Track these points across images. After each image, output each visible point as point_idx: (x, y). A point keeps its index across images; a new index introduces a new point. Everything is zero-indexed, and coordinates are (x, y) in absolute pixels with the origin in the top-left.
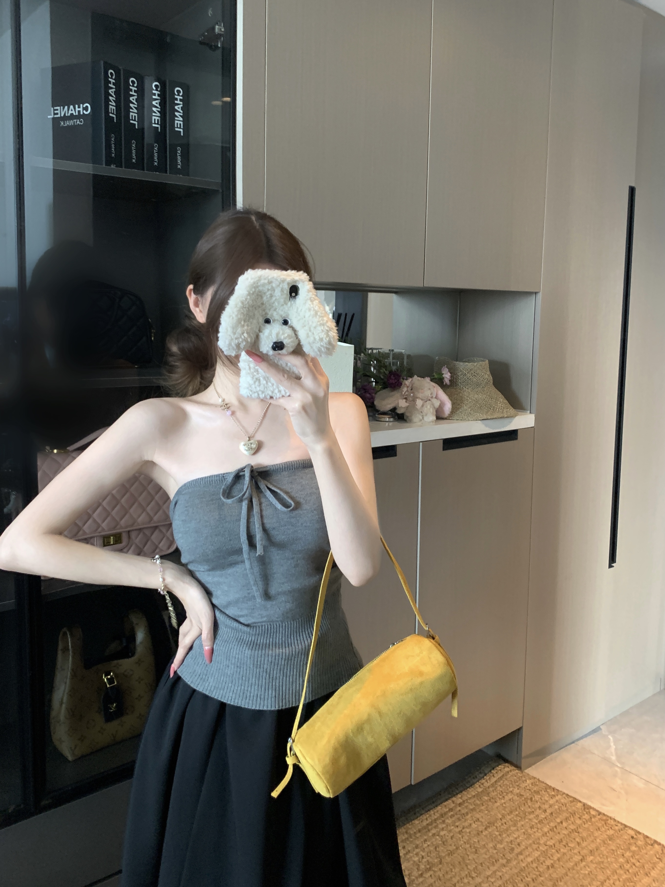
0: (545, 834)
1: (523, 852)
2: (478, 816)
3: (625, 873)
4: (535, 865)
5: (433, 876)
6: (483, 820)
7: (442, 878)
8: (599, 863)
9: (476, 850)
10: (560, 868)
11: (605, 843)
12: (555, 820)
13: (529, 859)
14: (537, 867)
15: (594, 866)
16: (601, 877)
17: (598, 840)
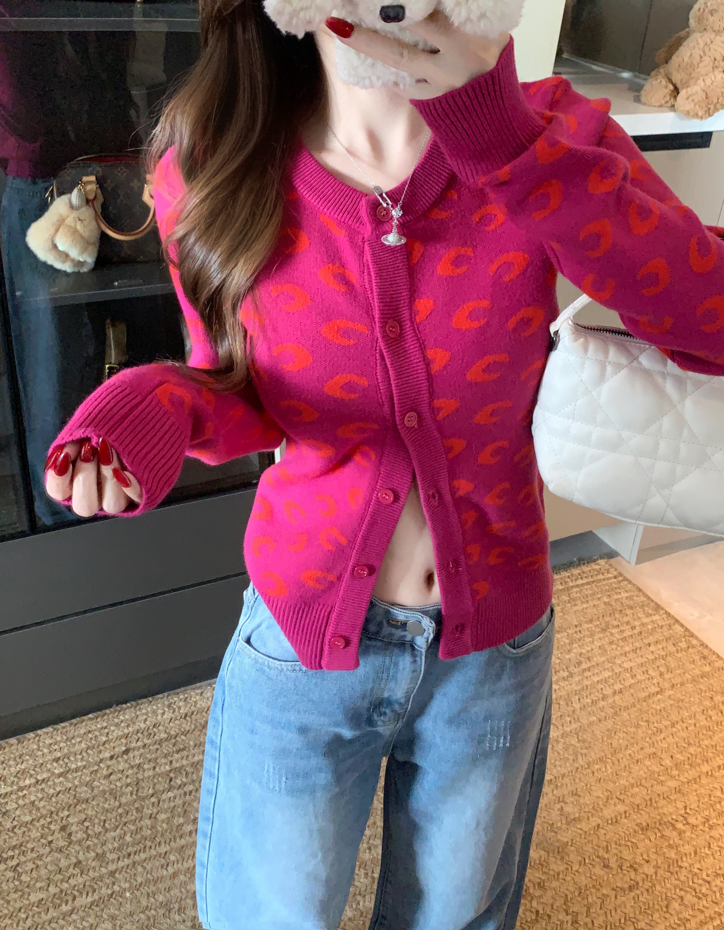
0: (624, 654)
1: (591, 669)
3: (706, 719)
4: (600, 686)
10: (629, 696)
12: (642, 639)
13: (596, 679)
14: (602, 689)
15: (672, 702)
16: (674, 718)
17: (687, 674)
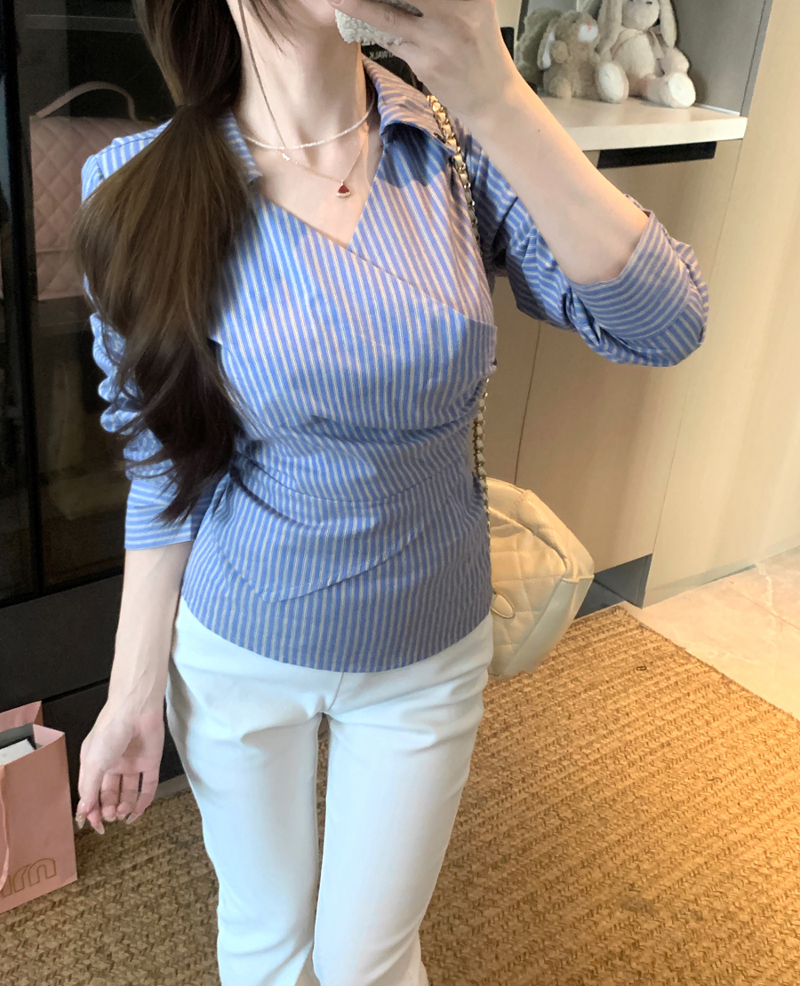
0: (664, 707)
1: (631, 724)
2: (577, 675)
3: (764, 763)
4: (647, 740)
5: (509, 738)
6: (583, 681)
7: (521, 742)
8: (732, 748)
9: (570, 715)
10: (678, 748)
11: (743, 726)
12: (680, 690)
13: (639, 733)
14: (647, 743)
15: (725, 750)
16: (731, 765)
17: (734, 721)
